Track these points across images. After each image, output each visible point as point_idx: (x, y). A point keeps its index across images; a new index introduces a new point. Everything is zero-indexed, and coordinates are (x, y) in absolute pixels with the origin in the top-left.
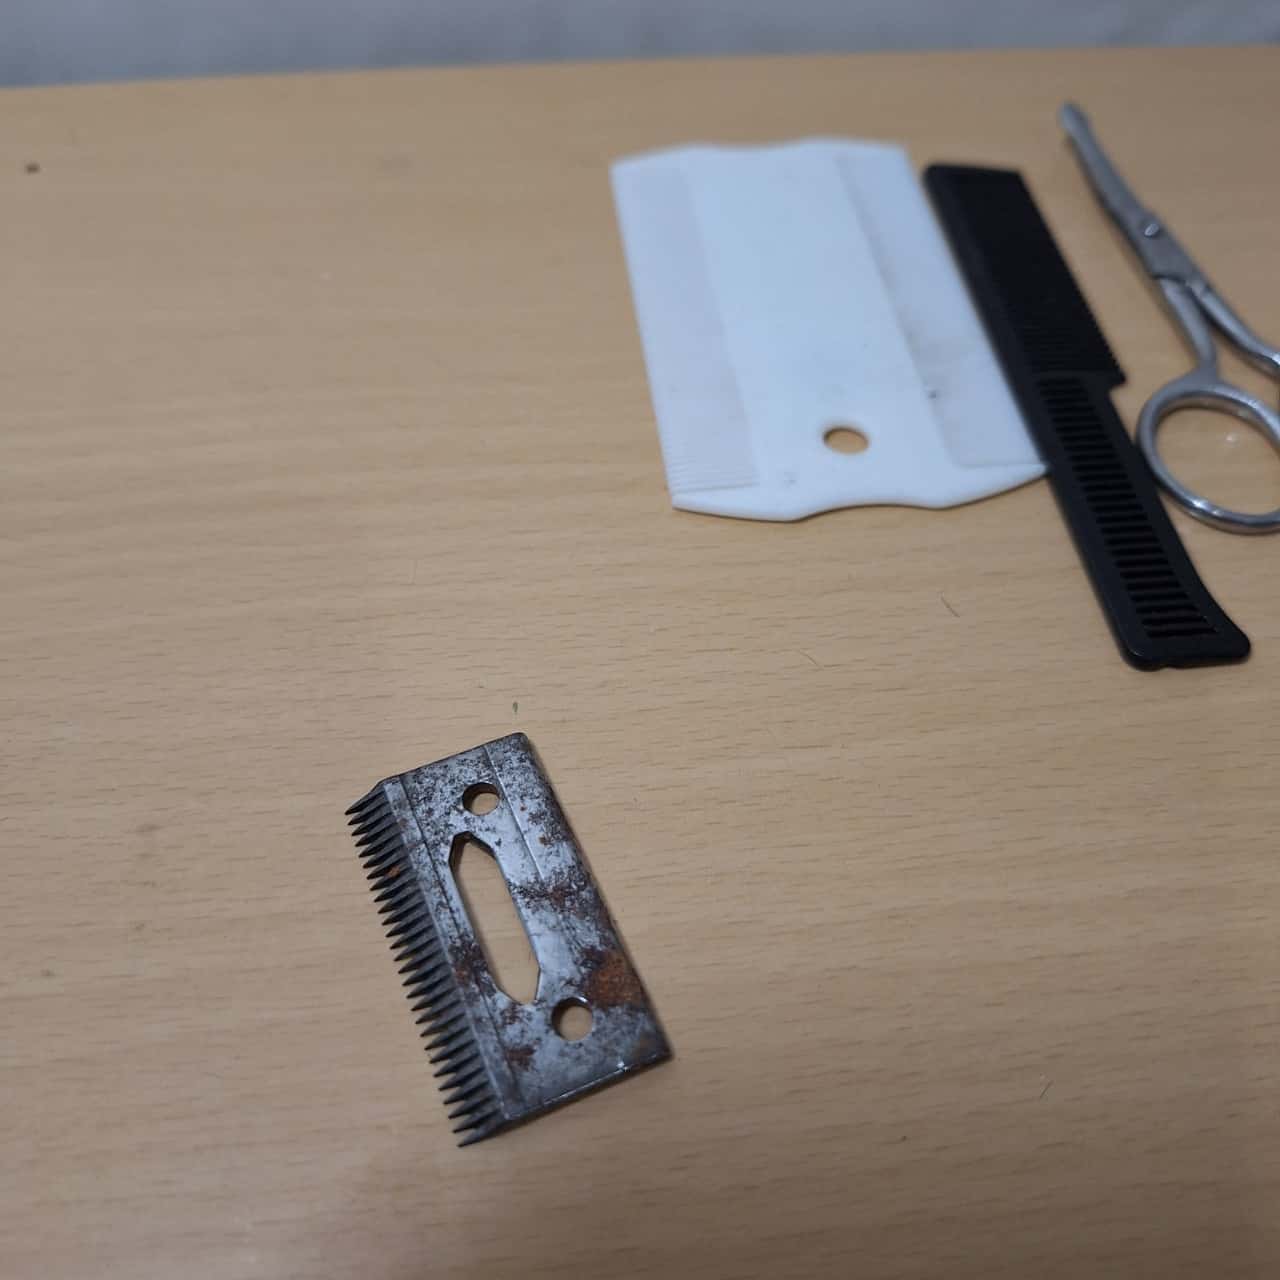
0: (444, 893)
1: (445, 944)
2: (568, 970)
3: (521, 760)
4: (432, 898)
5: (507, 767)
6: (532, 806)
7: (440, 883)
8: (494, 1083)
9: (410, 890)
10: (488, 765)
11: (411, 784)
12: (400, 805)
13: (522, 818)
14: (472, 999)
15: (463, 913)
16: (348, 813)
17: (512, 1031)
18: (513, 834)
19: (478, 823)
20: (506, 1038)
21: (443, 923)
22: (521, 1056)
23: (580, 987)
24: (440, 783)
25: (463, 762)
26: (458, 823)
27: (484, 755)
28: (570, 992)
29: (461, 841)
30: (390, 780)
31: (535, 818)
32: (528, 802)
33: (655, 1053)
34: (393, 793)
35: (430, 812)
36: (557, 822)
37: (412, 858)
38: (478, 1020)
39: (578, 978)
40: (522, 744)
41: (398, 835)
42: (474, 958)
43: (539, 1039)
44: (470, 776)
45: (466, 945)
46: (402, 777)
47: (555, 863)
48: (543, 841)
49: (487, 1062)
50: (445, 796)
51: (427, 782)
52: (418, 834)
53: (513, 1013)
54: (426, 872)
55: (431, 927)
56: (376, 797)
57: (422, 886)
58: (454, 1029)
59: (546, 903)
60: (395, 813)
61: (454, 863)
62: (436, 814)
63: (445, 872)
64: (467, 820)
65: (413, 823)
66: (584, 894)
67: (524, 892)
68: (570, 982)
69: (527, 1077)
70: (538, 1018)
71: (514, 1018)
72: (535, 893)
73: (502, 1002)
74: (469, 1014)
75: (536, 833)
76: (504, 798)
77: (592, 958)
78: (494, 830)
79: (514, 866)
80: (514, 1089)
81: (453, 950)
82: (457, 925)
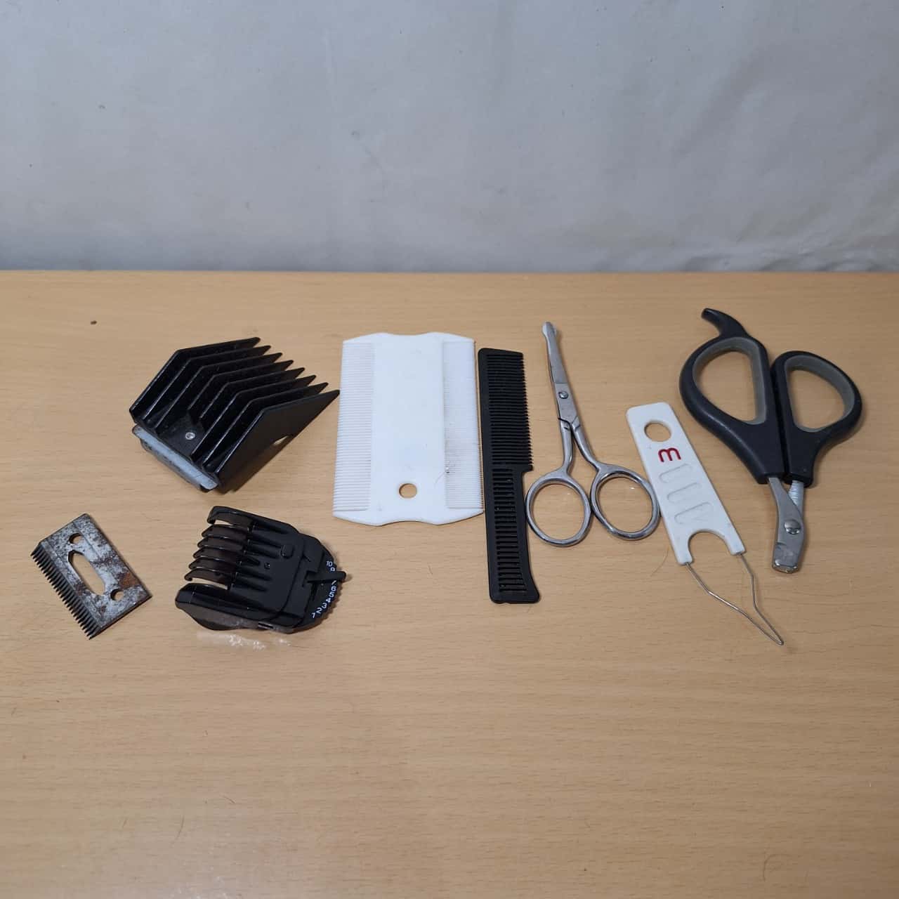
0: (68, 570)
1: (72, 585)
2: (114, 581)
3: (87, 522)
4: (65, 573)
5: (82, 526)
6: (93, 536)
7: (67, 568)
8: (96, 618)
9: (57, 573)
10: (76, 527)
11: (50, 540)
12: (48, 547)
13: (90, 541)
14: (84, 598)
15: (76, 575)
16: (32, 554)
17: (99, 603)
18: (89, 547)
19: (76, 546)
20: (97, 606)
21: (70, 579)
22: (103, 609)
23: (118, 585)
24: (60, 538)
25: (66, 529)
26: (69, 548)
27: (74, 524)
28: (116, 588)
29: (71, 554)
30: (43, 541)
31: (95, 540)
32: (91, 535)
33: (147, 597)
34: (44, 545)
35: (59, 547)
36: (103, 538)
37: (55, 563)
38: (87, 603)
39: (117, 583)
40: (87, 517)
41: (49, 557)
42: (83, 587)
43: (107, 603)
44: (70, 532)
45: (79, 583)
46: (47, 539)
47: (104, 552)
48: (99, 546)
49: (92, 613)
50: (63, 540)
51: (55, 538)
52: (56, 555)
53: (98, 598)
54: (61, 566)
55: (66, 581)
56: (39, 548)
57: (61, 570)
58: (80, 608)
59: (103, 564)
60: (47, 550)
61: (71, 560)
62: (61, 547)
63: (68, 564)
64: (72, 547)
65: (54, 552)
66: (115, 558)
67: (95, 563)
68: (114, 585)
69: (105, 614)
70: (106, 598)
71: (98, 599)
72: (99, 562)
73: (94, 596)
74: (84, 602)
75: (95, 545)
76: (83, 536)
77: (121, 576)
78: (81, 547)
79: (91, 556)
80: (102, 619)
81: (74, 586)
82: (75, 579)
